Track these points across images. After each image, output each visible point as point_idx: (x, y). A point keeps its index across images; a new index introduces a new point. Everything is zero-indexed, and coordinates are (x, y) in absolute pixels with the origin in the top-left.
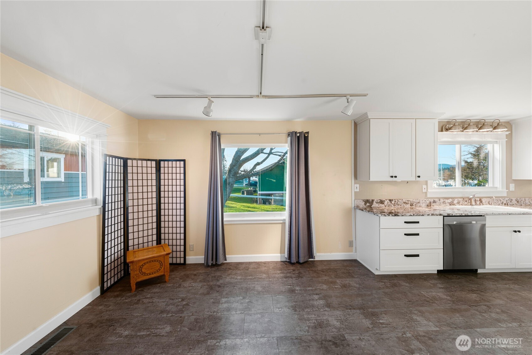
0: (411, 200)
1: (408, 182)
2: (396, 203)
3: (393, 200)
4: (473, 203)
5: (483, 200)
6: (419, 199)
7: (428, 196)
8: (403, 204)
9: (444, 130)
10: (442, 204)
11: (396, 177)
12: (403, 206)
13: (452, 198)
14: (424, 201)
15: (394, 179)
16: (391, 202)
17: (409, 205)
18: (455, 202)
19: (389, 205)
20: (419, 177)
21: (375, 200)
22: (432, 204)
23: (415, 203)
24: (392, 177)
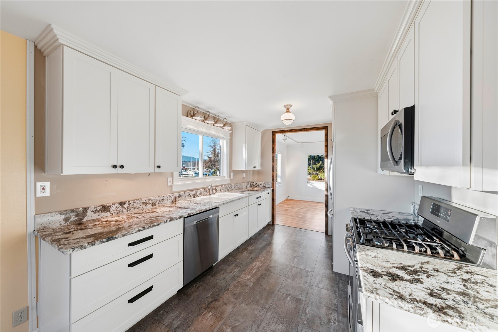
0: (153, 198)
1: (149, 174)
2: (131, 206)
3: (125, 203)
4: (211, 193)
5: (218, 188)
6: (163, 196)
7: (174, 190)
8: (141, 206)
9: (189, 116)
10: (187, 197)
11: (122, 167)
12: (141, 208)
13: (196, 190)
14: (169, 197)
15: (119, 170)
16: (123, 207)
17: (151, 205)
18: (198, 193)
19: (119, 212)
20: (159, 167)
21: (92, 208)
22: (177, 199)
23: (158, 202)
24: (115, 167)
